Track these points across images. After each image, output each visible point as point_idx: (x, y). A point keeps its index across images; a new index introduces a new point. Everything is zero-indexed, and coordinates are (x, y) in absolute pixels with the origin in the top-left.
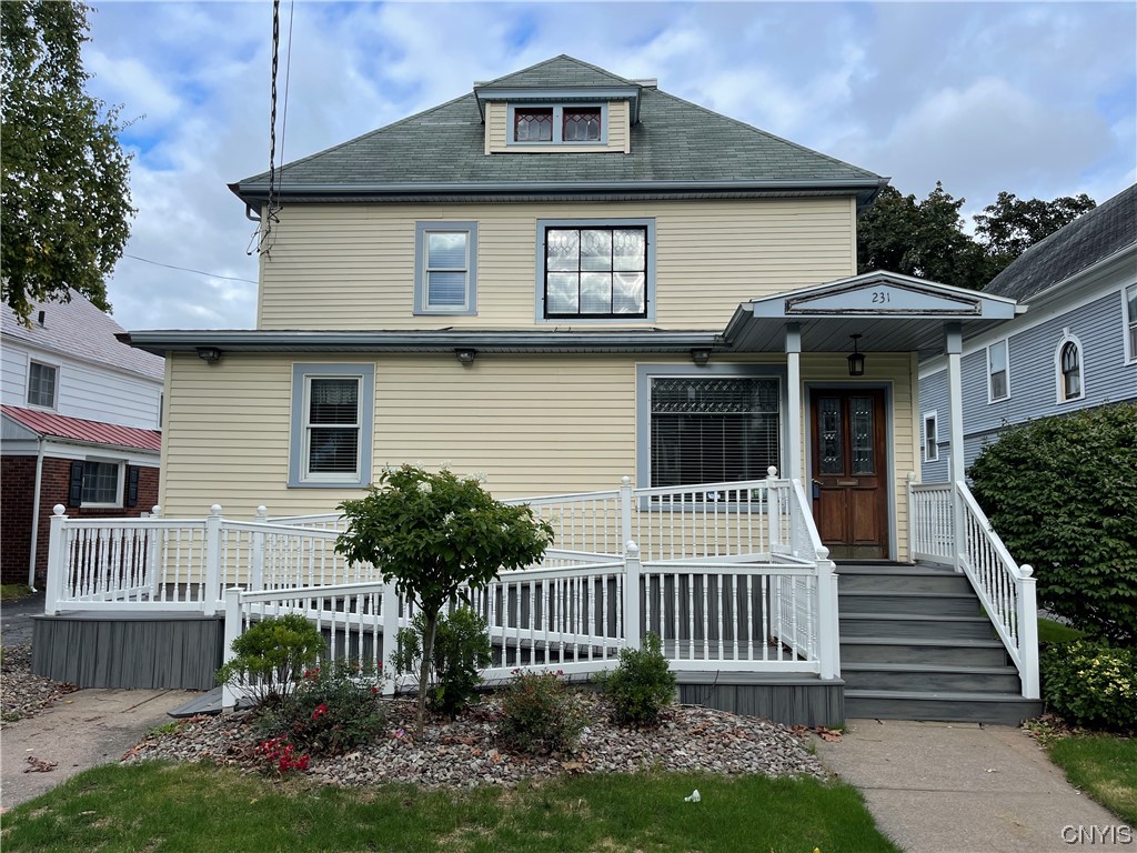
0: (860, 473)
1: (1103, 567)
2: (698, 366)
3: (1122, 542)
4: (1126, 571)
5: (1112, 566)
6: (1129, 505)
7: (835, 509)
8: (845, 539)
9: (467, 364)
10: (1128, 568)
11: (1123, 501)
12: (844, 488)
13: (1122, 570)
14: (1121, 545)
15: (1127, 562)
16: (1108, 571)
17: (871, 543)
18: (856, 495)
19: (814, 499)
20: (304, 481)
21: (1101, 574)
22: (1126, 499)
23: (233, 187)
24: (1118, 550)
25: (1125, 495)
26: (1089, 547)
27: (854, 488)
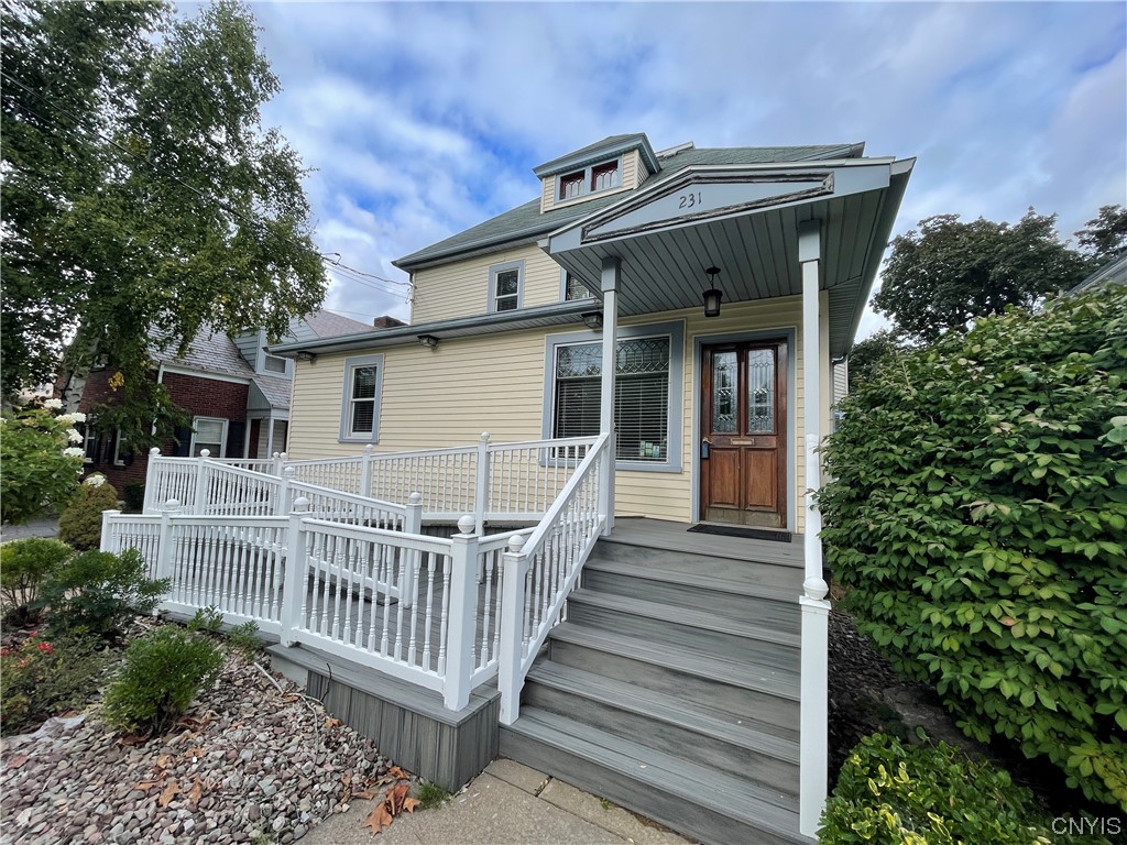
0: (758, 431)
1: (966, 613)
2: (596, 332)
3: (1029, 564)
4: (1025, 638)
5: (989, 616)
6: (1050, 473)
7: (727, 470)
8: (737, 503)
9: (434, 348)
10: (1032, 631)
11: (1035, 464)
12: (738, 448)
13: (1018, 632)
14: (1025, 568)
15: (1034, 614)
16: (976, 627)
17: (768, 509)
18: (753, 454)
19: (702, 459)
20: (347, 437)
21: (959, 628)
22: (1044, 459)
23: (394, 263)
24: (1015, 581)
25: (1043, 449)
26: (939, 561)
27: (749, 449)
